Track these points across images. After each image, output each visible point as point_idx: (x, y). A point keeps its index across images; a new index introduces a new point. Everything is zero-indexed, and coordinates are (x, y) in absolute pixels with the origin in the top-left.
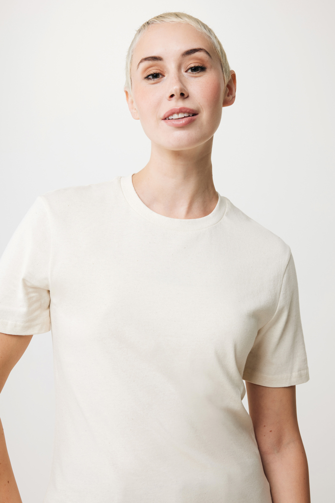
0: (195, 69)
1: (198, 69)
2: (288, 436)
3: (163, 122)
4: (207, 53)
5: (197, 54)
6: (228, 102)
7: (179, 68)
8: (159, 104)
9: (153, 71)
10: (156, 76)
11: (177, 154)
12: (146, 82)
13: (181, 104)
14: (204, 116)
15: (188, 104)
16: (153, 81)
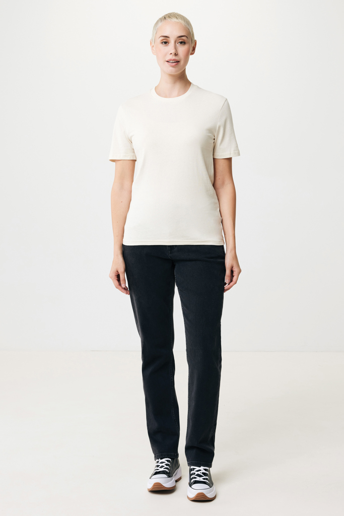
0: (181, 43)
1: (183, 43)
2: (227, 181)
3: (166, 62)
4: (187, 37)
5: (183, 38)
6: (192, 54)
7: (175, 42)
8: (166, 55)
9: (164, 41)
10: (166, 43)
11: (171, 75)
12: (161, 45)
13: (174, 58)
14: (182, 63)
15: (177, 58)
16: (164, 45)
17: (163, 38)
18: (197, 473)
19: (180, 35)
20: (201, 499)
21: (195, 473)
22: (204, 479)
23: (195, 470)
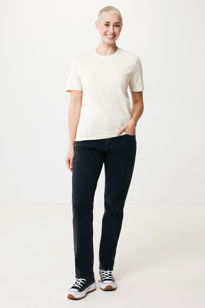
0: (116, 26)
4: (120, 23)
7: (113, 25)
12: (104, 26)
16: (106, 26)
17: (106, 23)
18: (105, 275)
19: (116, 22)
20: (109, 289)
21: (104, 275)
22: (110, 278)
23: (104, 273)
